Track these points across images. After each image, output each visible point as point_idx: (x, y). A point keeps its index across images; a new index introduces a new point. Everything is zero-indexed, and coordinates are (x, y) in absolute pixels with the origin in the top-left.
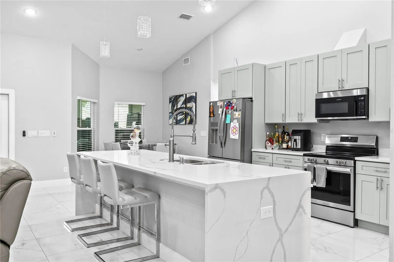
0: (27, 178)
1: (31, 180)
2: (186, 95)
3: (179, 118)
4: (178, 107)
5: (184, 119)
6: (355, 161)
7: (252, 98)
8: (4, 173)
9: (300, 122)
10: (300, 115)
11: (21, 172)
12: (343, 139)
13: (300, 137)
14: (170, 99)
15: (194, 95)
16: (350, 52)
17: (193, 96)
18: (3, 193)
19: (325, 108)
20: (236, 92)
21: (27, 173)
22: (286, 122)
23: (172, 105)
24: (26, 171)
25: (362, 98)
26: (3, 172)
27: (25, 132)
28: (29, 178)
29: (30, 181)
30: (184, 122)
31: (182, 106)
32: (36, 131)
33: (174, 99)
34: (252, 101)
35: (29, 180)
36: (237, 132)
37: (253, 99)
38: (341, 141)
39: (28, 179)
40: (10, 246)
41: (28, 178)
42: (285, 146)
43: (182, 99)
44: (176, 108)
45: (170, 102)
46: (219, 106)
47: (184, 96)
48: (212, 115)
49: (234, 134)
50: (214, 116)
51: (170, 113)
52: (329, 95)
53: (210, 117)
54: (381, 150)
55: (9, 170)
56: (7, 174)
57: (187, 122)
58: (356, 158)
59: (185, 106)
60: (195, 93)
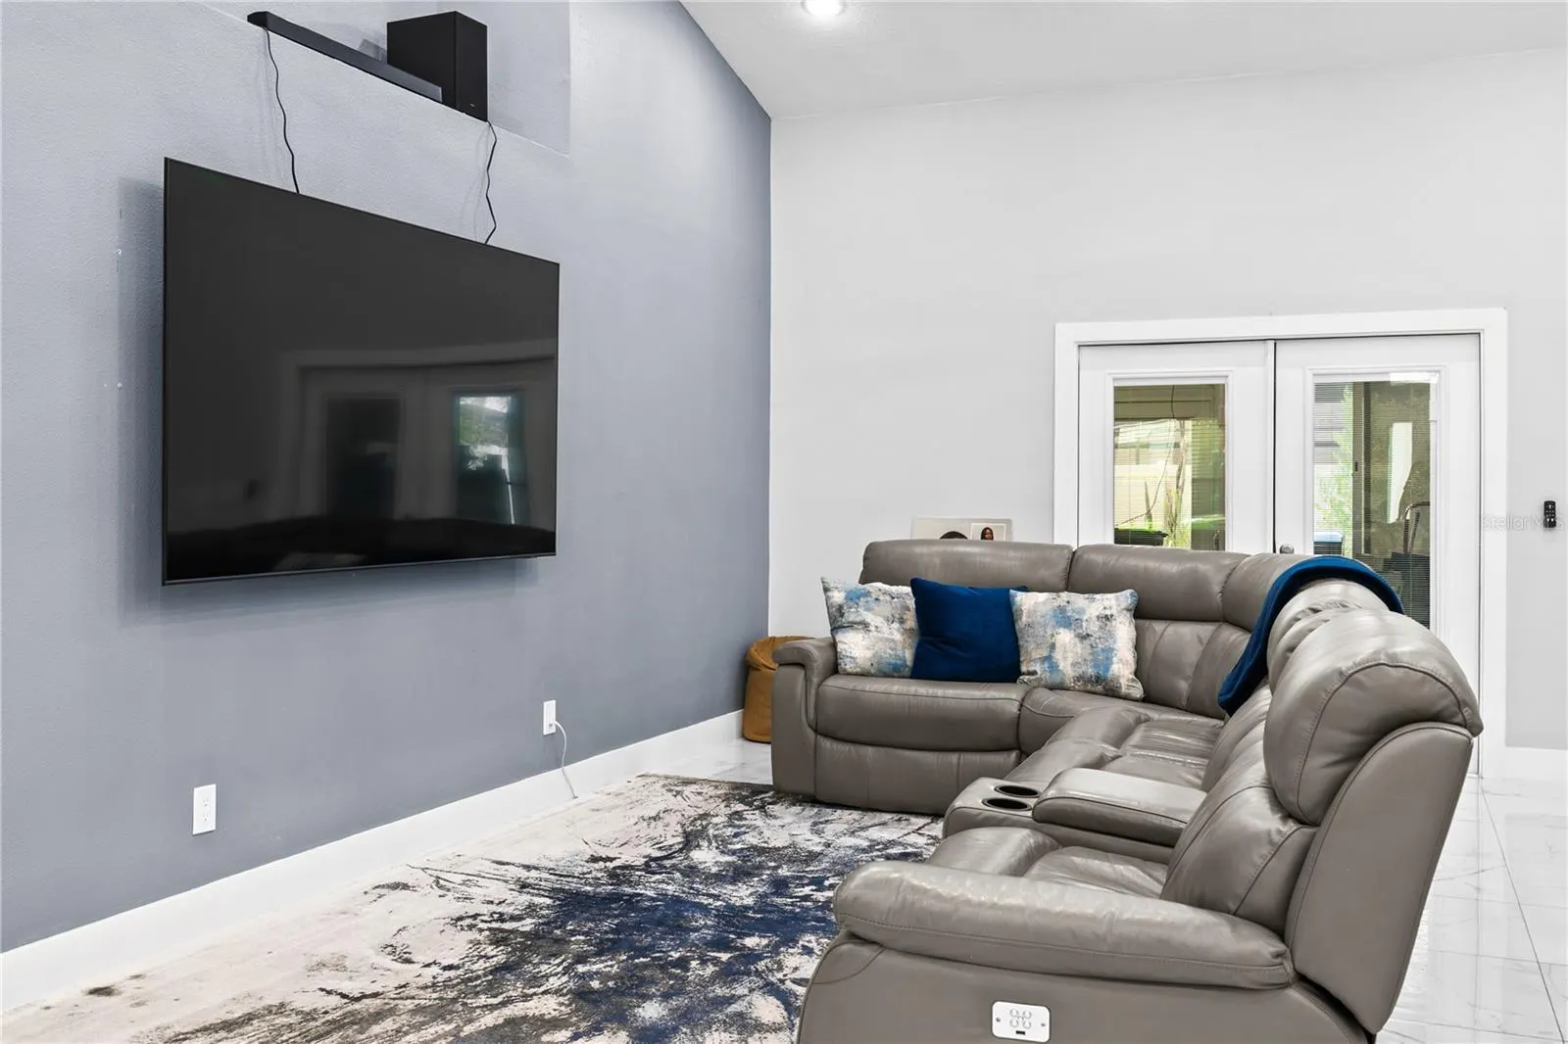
0: (1453, 716)
1: (1476, 728)
8: (1344, 678)
11: (1423, 681)
18: (1340, 769)
21: (1454, 689)
24: (1449, 681)
26: (1344, 669)
27: (1554, 509)
28: (1465, 720)
29: (1465, 731)
35: (1465, 727)
39: (1459, 719)
40: (1375, 1036)
41: (1457, 713)
55: (1368, 667)
56: (1360, 685)
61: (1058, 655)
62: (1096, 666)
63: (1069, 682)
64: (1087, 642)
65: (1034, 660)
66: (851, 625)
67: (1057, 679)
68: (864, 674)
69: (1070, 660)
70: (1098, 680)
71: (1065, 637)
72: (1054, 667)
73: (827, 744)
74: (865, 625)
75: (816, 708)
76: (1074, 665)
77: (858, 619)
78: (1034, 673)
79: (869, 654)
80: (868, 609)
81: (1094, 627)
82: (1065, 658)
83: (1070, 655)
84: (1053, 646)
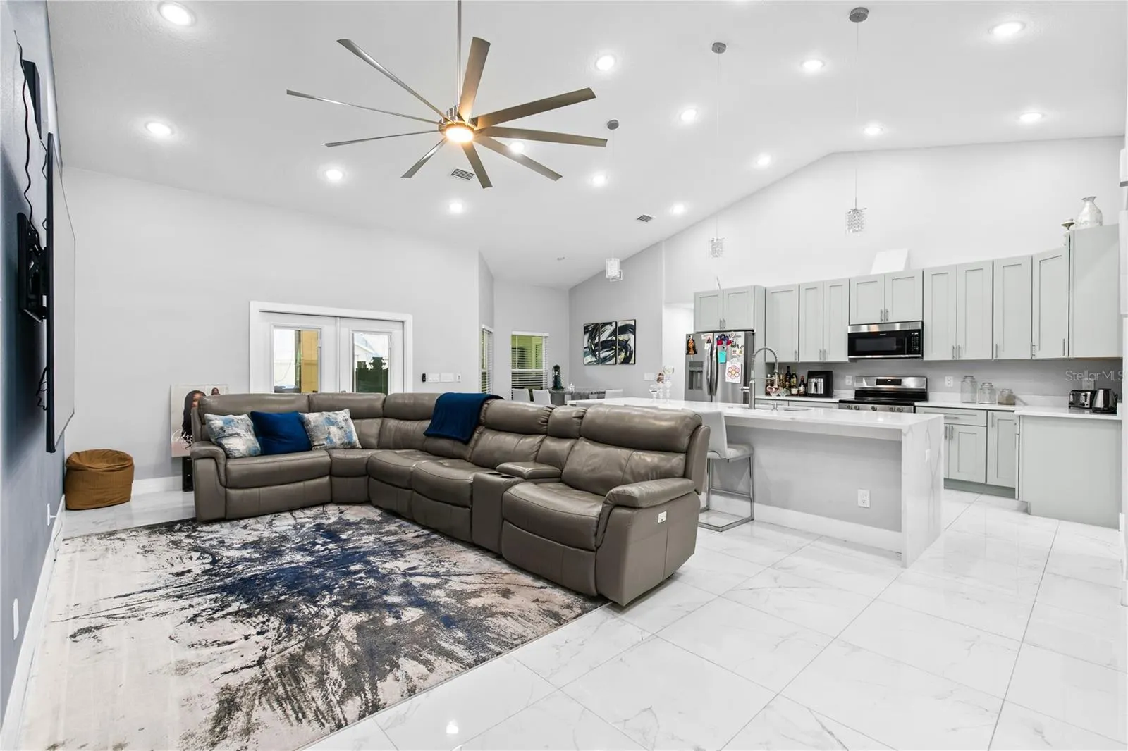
2: (616, 323)
3: (602, 356)
4: (601, 340)
5: (613, 357)
6: (915, 407)
7: (753, 331)
9: (821, 361)
10: (823, 352)
12: (879, 382)
13: (822, 380)
14: (586, 328)
15: (633, 323)
16: (896, 278)
17: (631, 325)
19: (860, 344)
20: (726, 322)
22: (801, 361)
23: (589, 337)
25: (917, 333)
27: (425, 376)
30: (613, 361)
31: (610, 338)
32: (438, 375)
33: (593, 329)
34: (753, 334)
36: (737, 375)
37: (755, 331)
38: (877, 384)
42: (794, 391)
43: (610, 329)
44: (597, 340)
45: (585, 333)
46: (704, 340)
47: (614, 324)
48: (692, 352)
49: (733, 376)
50: (696, 352)
51: (585, 348)
52: (869, 328)
53: (688, 353)
54: (931, 395)
57: (619, 361)
58: (916, 404)
59: (614, 338)
60: (633, 322)
61: (332, 436)
62: (347, 438)
63: (338, 446)
64: (342, 430)
65: (322, 440)
66: (231, 435)
67: (333, 445)
68: (243, 457)
69: (337, 438)
70: (349, 443)
71: (333, 429)
72: (331, 441)
73: (232, 492)
74: (239, 435)
75: (226, 475)
76: (339, 439)
77: (234, 432)
78: (324, 444)
79: (244, 447)
80: (237, 427)
81: (343, 424)
82: (335, 437)
83: (337, 435)
84: (329, 433)
